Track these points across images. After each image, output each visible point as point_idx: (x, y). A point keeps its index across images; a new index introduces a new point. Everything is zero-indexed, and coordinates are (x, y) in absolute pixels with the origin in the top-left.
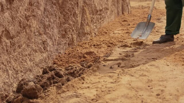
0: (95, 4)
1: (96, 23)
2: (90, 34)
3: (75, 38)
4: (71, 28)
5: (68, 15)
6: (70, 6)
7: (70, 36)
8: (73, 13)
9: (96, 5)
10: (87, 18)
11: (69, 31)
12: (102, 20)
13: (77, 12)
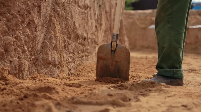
0: (74, 22)
1: (73, 53)
2: (58, 68)
3: (27, 67)
4: (19, 46)
5: (15, 19)
6: (24, 7)
7: (16, 59)
8: (27, 20)
9: (77, 24)
10: (56, 37)
11: (16, 50)
12: (86, 56)
13: (36, 21)
